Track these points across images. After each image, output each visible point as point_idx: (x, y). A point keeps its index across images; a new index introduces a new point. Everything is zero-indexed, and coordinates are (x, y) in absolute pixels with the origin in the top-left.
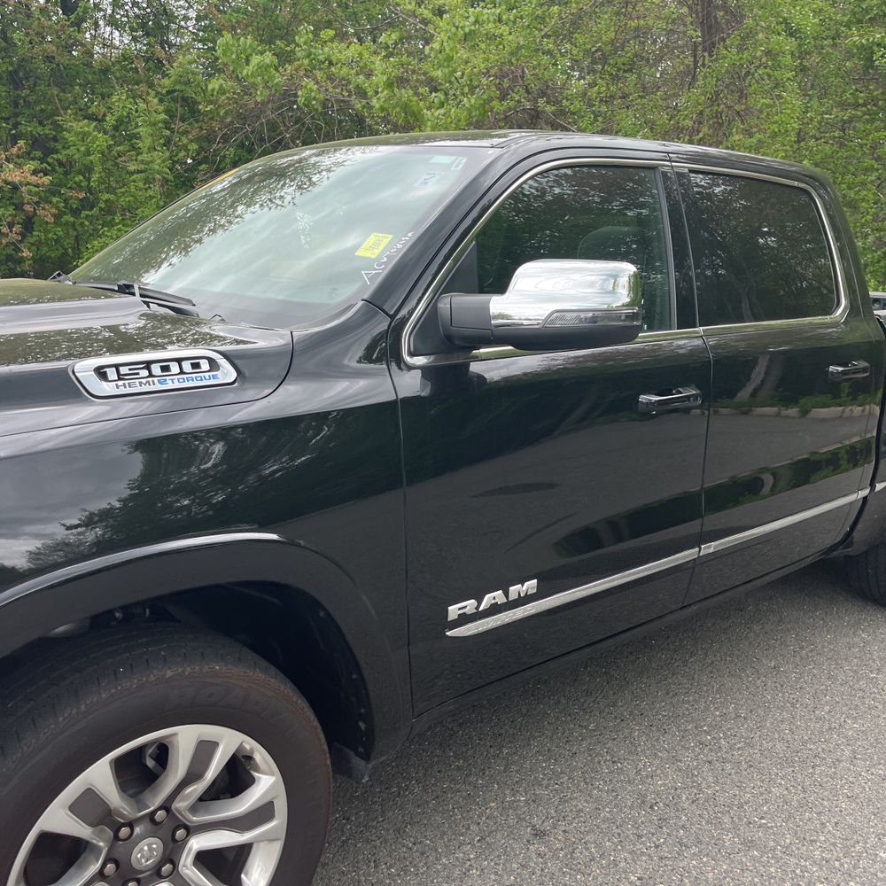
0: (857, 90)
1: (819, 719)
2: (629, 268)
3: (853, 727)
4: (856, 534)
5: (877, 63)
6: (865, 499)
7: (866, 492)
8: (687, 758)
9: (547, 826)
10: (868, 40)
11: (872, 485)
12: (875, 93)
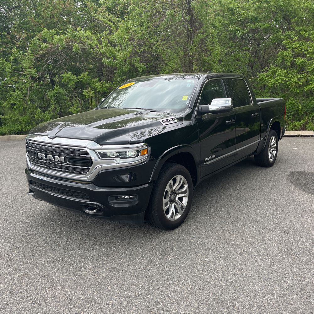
0: (232, 42)
1: (257, 184)
2: (230, 99)
3: (263, 184)
4: (258, 150)
5: (237, 35)
6: (259, 141)
7: (259, 140)
8: (236, 191)
9: (218, 202)
10: (234, 29)
11: (260, 139)
12: (237, 43)
